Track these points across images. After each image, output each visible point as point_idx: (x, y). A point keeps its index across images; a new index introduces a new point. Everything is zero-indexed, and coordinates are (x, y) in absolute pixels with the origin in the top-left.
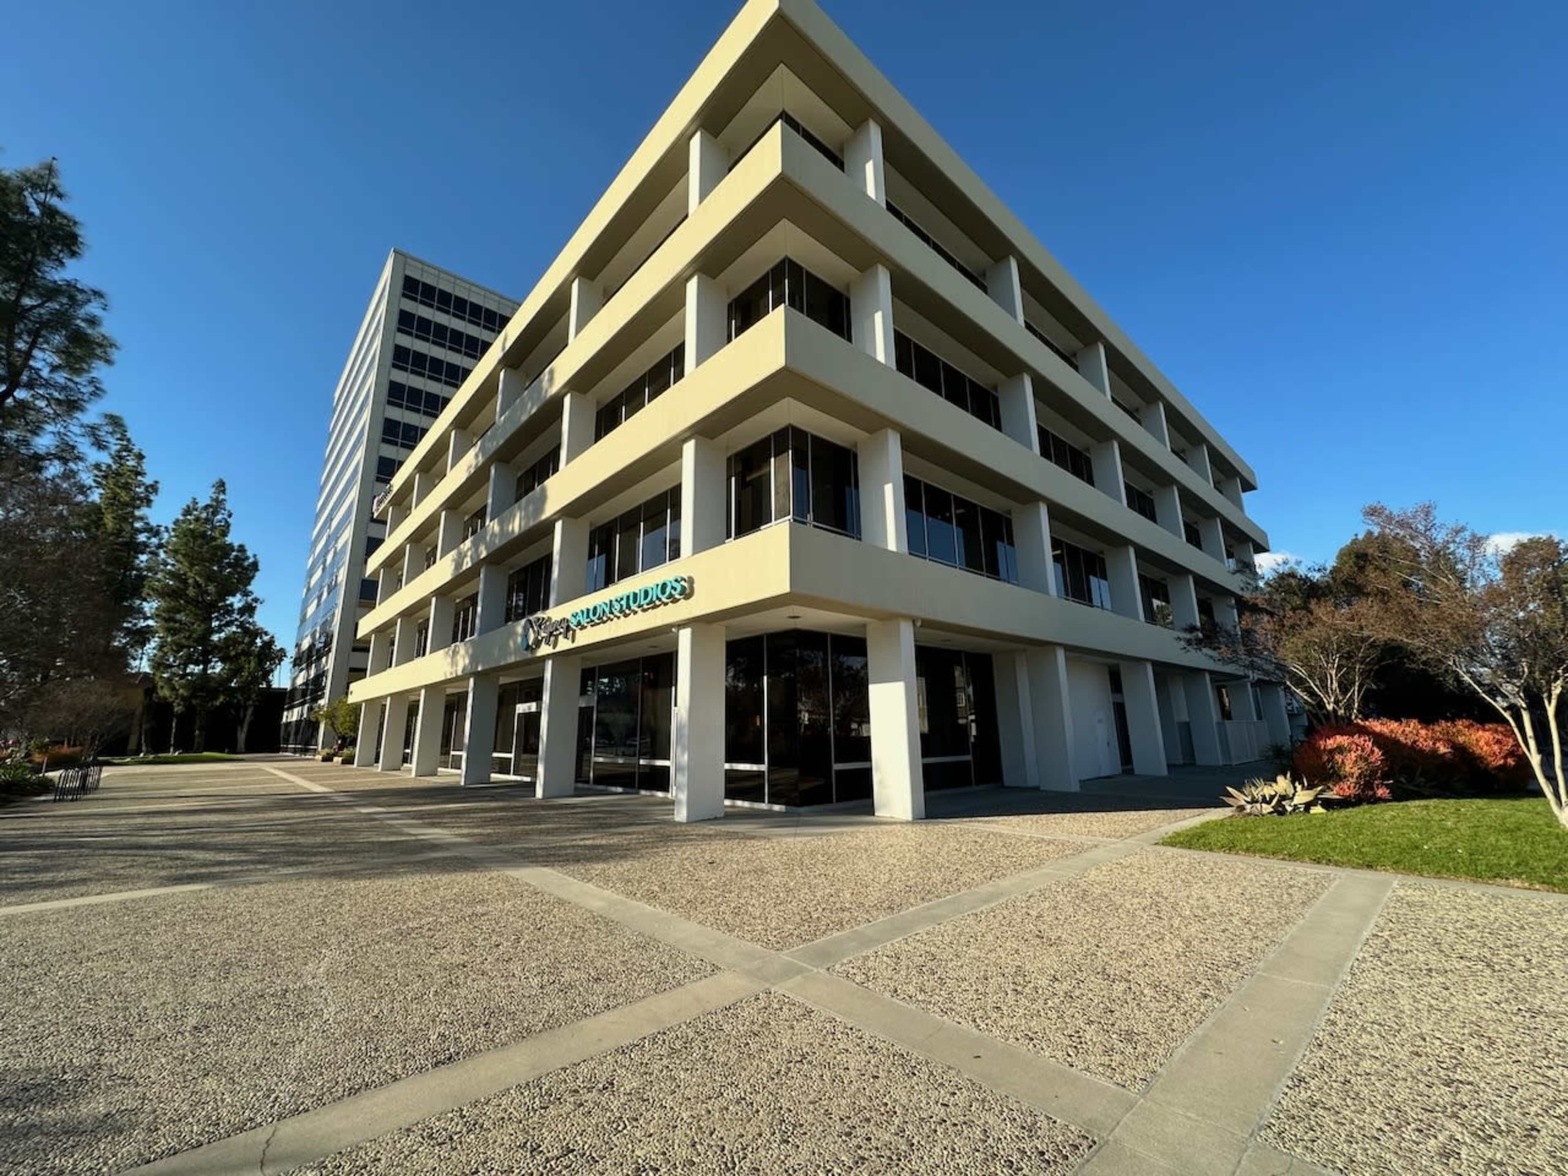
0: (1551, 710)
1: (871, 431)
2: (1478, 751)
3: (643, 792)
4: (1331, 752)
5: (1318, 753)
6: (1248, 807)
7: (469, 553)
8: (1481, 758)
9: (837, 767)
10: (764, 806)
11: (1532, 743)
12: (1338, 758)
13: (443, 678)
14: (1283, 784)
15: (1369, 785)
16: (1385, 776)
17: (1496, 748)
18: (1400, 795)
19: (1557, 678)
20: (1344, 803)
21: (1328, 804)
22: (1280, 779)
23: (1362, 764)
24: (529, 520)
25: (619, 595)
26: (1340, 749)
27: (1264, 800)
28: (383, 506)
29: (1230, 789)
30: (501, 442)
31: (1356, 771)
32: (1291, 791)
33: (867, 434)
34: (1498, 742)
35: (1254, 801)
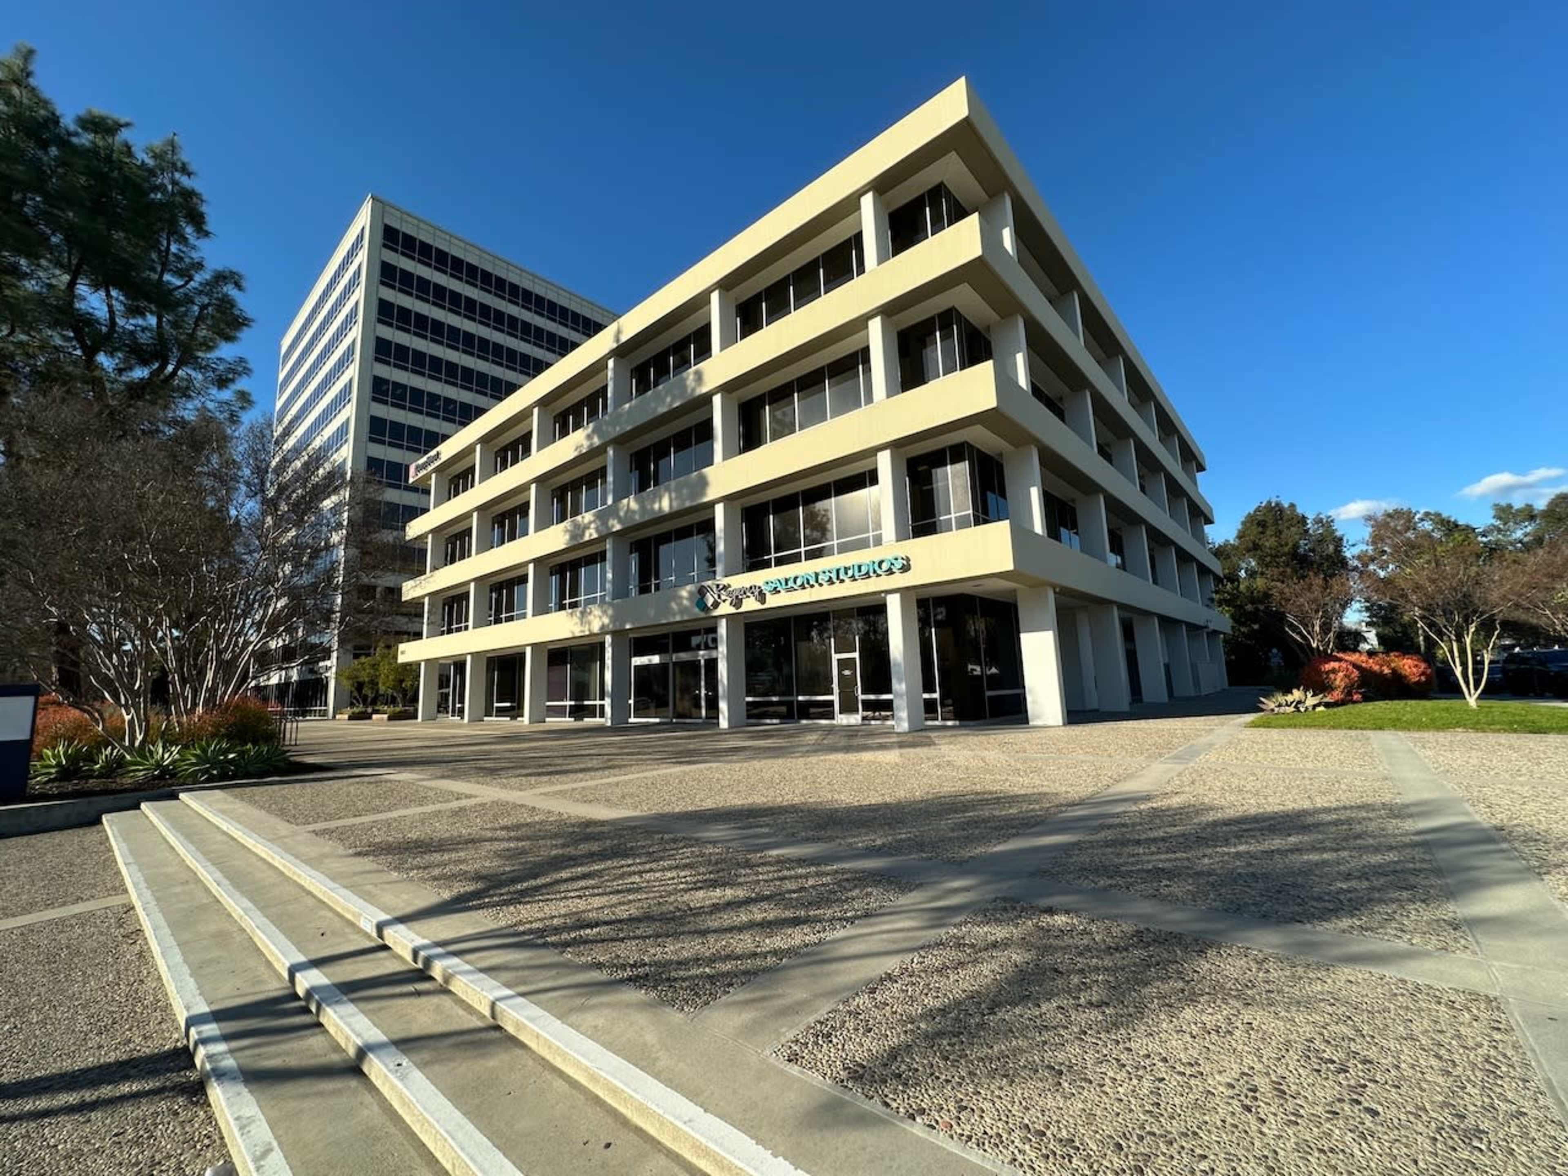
0: (1468, 641)
1: (1017, 445)
2: (1404, 672)
3: (804, 722)
4: (1328, 673)
5: (1319, 672)
6: (1276, 709)
7: (593, 526)
8: (1406, 677)
9: (989, 693)
10: (937, 723)
11: (1457, 660)
12: (1332, 676)
13: (570, 635)
14: (1297, 694)
15: (1349, 694)
16: (1359, 687)
17: (1415, 670)
18: (1366, 699)
19: (1473, 622)
20: (1336, 704)
21: (1327, 705)
22: (1295, 691)
23: (1347, 680)
24: (683, 501)
25: (827, 568)
26: (1334, 671)
27: (1287, 705)
28: (423, 473)
29: (1262, 699)
30: (629, 428)
31: (1343, 685)
32: (1303, 699)
33: (1012, 448)
34: (1416, 666)
35: (1280, 705)
